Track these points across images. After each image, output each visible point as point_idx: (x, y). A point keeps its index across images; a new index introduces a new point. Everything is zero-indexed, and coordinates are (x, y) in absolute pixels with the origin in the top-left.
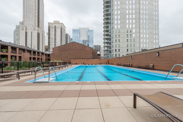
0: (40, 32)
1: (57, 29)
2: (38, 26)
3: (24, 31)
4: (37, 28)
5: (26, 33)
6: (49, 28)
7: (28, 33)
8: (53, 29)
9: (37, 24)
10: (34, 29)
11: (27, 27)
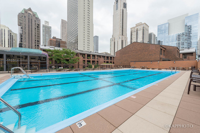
0: (123, 39)
1: (138, 31)
2: (122, 34)
3: (113, 42)
4: (121, 37)
5: (115, 42)
6: (131, 33)
7: (115, 43)
8: (135, 32)
9: (121, 33)
10: (120, 38)
11: (115, 38)
